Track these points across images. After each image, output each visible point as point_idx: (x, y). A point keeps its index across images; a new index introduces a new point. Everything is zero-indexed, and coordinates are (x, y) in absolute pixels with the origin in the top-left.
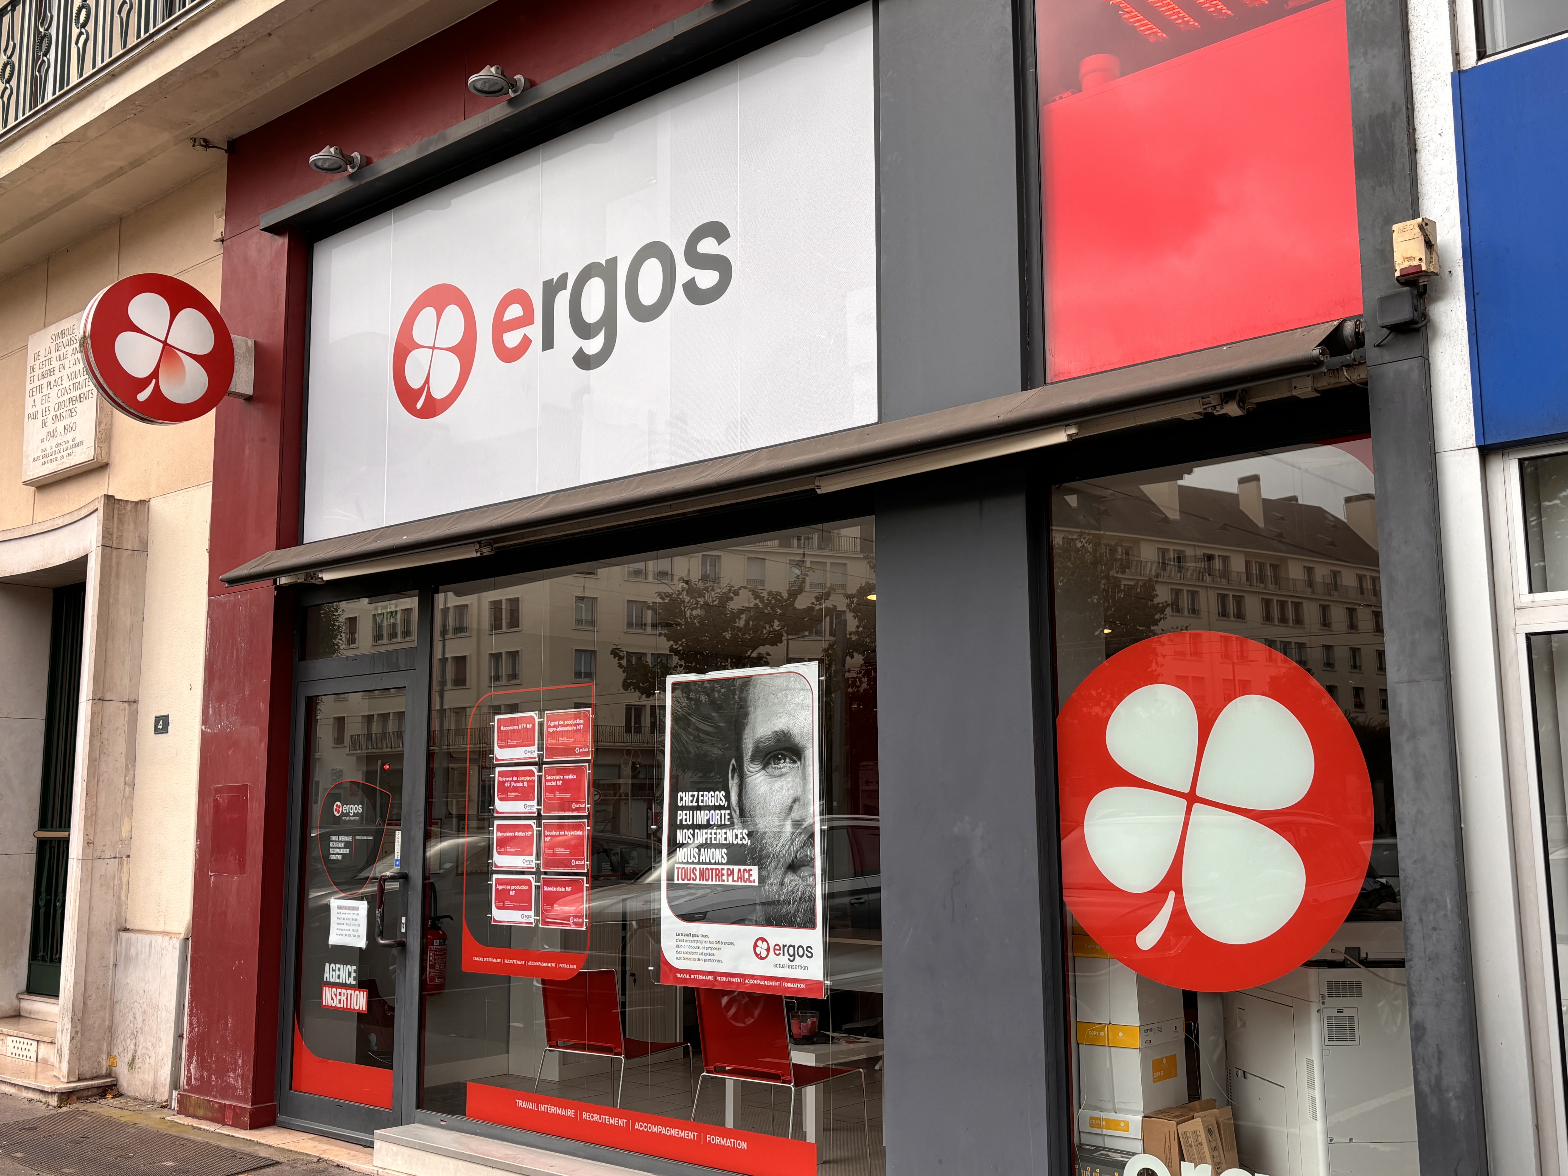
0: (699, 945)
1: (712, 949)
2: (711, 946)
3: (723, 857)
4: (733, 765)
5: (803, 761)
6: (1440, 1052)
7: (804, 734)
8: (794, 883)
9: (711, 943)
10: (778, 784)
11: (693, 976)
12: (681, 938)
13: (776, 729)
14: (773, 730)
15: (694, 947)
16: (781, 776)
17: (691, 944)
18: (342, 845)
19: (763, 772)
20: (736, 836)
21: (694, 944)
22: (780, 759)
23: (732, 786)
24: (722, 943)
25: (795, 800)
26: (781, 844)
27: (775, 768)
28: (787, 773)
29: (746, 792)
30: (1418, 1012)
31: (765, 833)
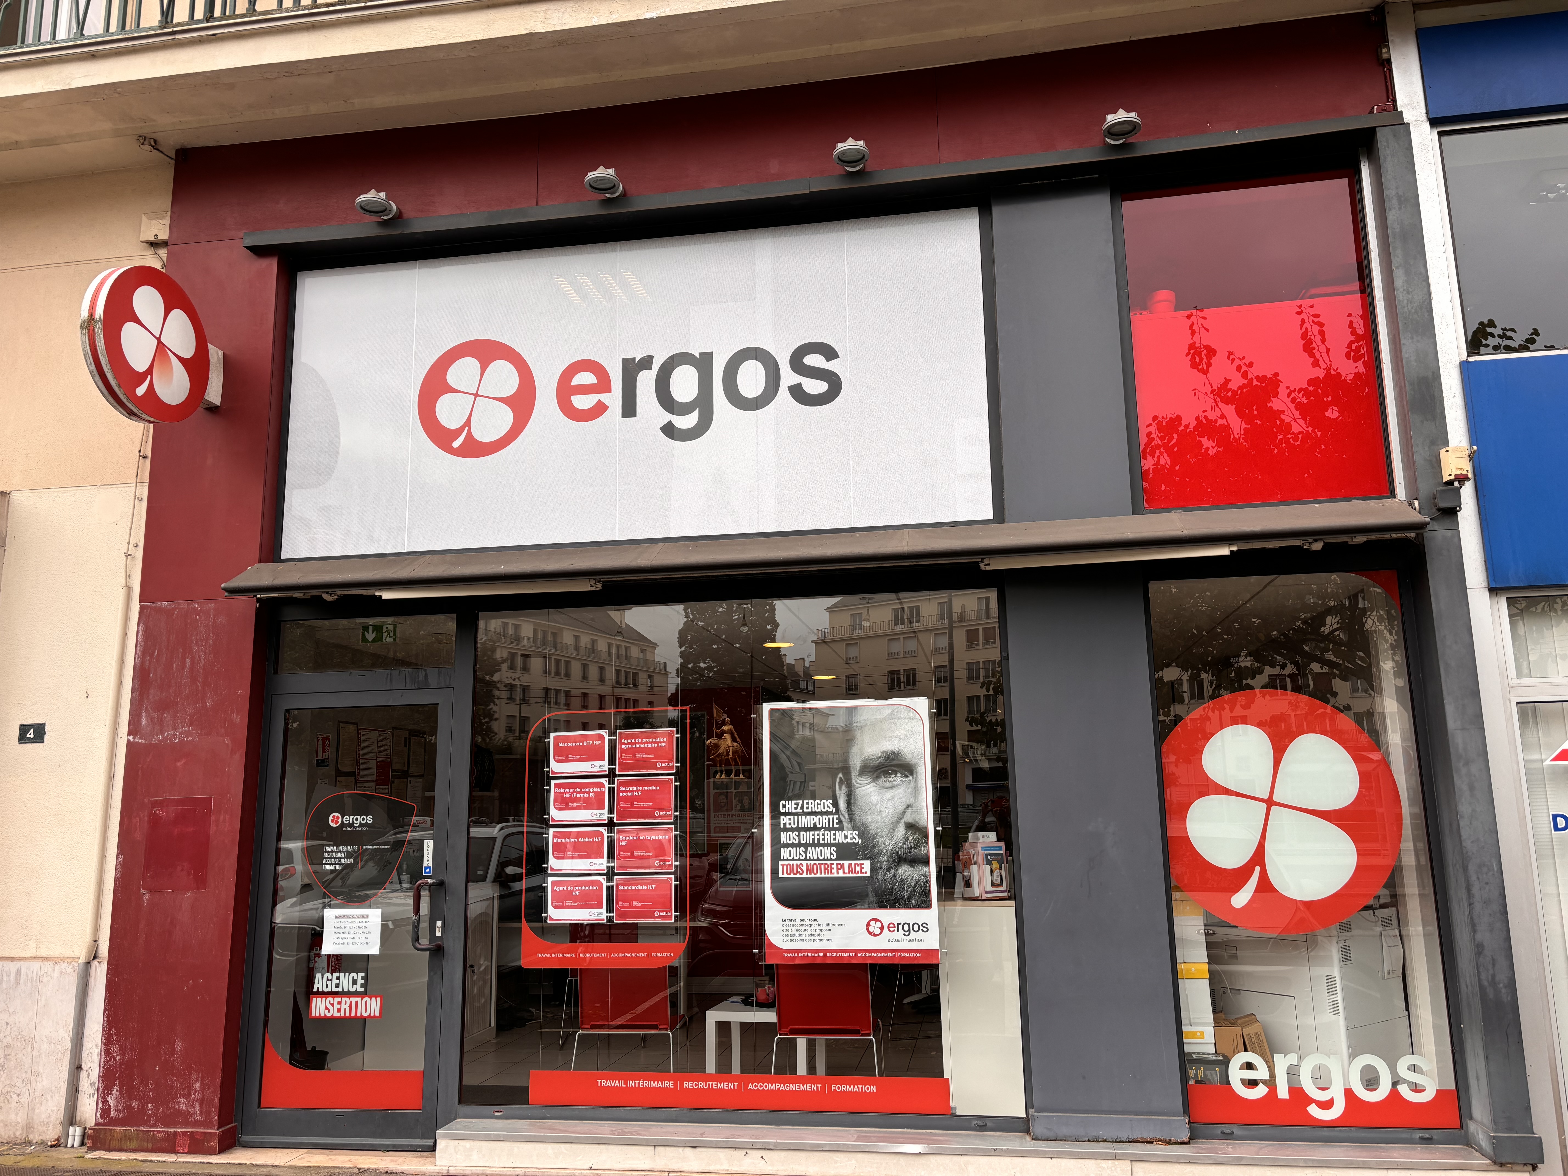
0: (807, 928)
1: (821, 931)
2: (821, 928)
3: (831, 854)
4: (841, 778)
5: (915, 776)
6: (1493, 960)
7: (915, 754)
8: (908, 873)
9: (820, 925)
10: (889, 794)
11: (801, 955)
12: (787, 923)
13: (885, 749)
14: (882, 751)
15: (801, 930)
16: (892, 787)
17: (799, 928)
18: (343, 855)
19: (873, 784)
20: (846, 837)
21: (803, 928)
22: (891, 774)
23: (840, 795)
24: (832, 925)
25: (908, 807)
26: (894, 842)
27: (886, 781)
28: (898, 785)
29: (856, 800)
30: (1479, 937)
31: (877, 834)
